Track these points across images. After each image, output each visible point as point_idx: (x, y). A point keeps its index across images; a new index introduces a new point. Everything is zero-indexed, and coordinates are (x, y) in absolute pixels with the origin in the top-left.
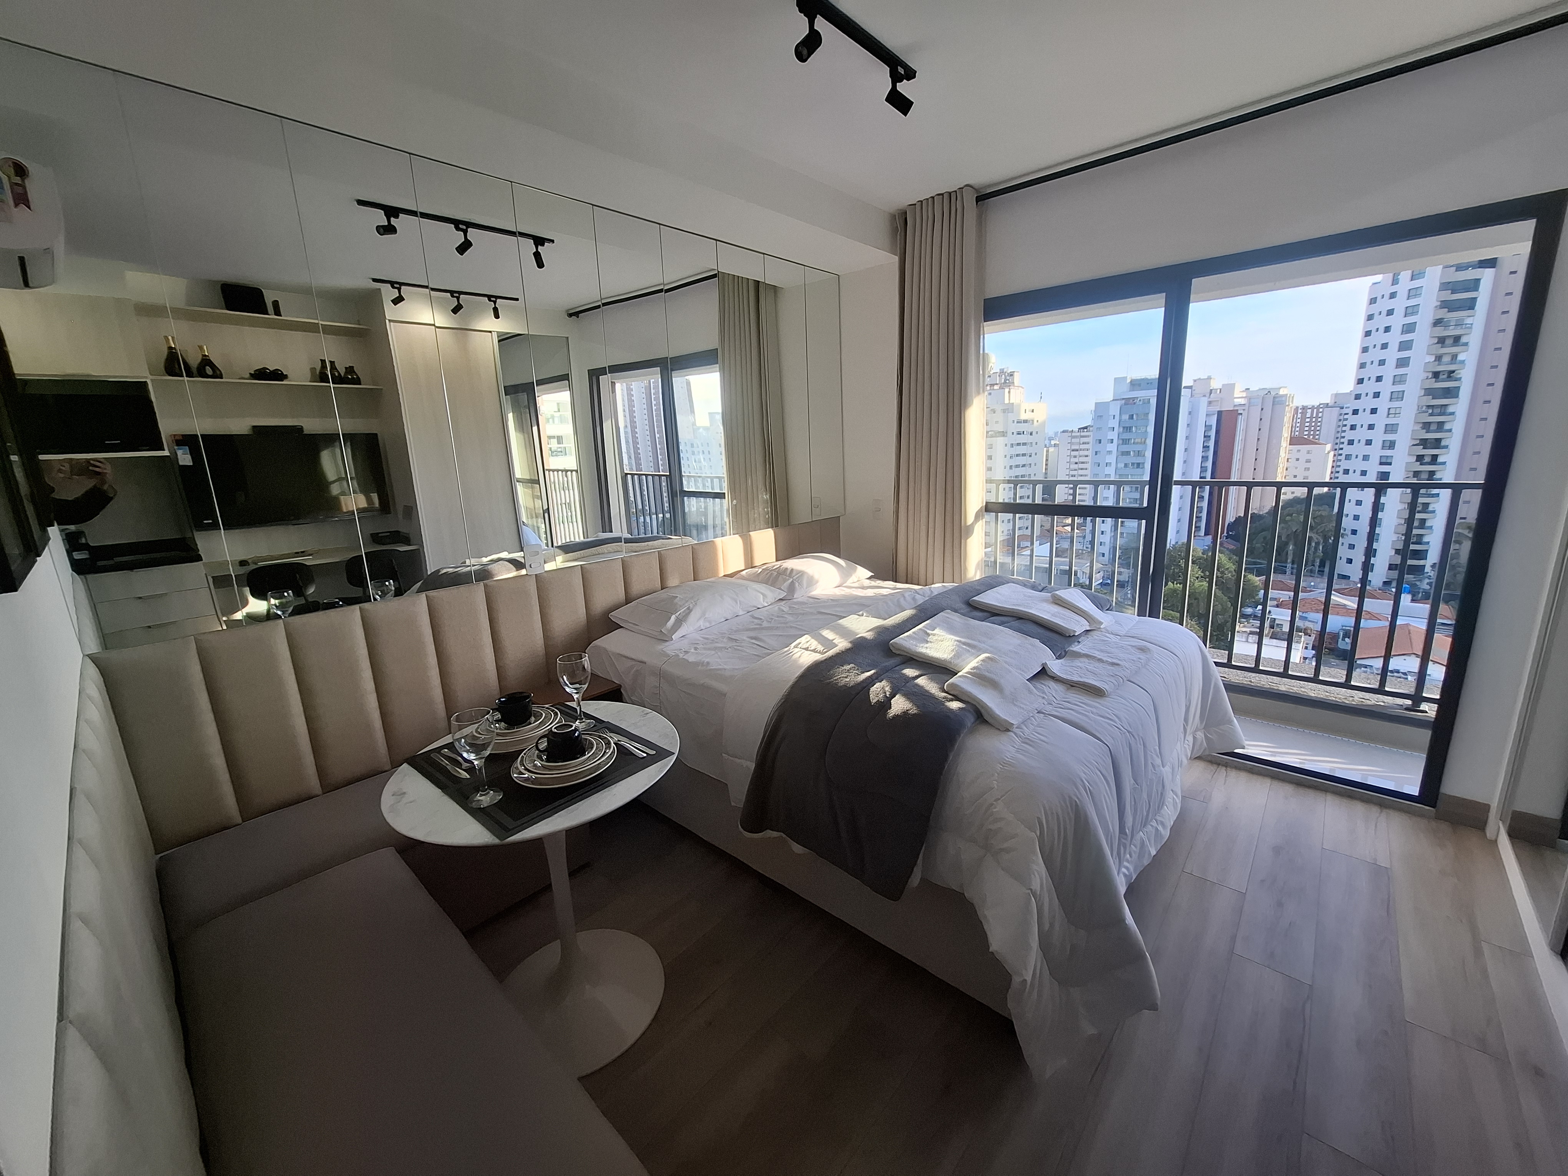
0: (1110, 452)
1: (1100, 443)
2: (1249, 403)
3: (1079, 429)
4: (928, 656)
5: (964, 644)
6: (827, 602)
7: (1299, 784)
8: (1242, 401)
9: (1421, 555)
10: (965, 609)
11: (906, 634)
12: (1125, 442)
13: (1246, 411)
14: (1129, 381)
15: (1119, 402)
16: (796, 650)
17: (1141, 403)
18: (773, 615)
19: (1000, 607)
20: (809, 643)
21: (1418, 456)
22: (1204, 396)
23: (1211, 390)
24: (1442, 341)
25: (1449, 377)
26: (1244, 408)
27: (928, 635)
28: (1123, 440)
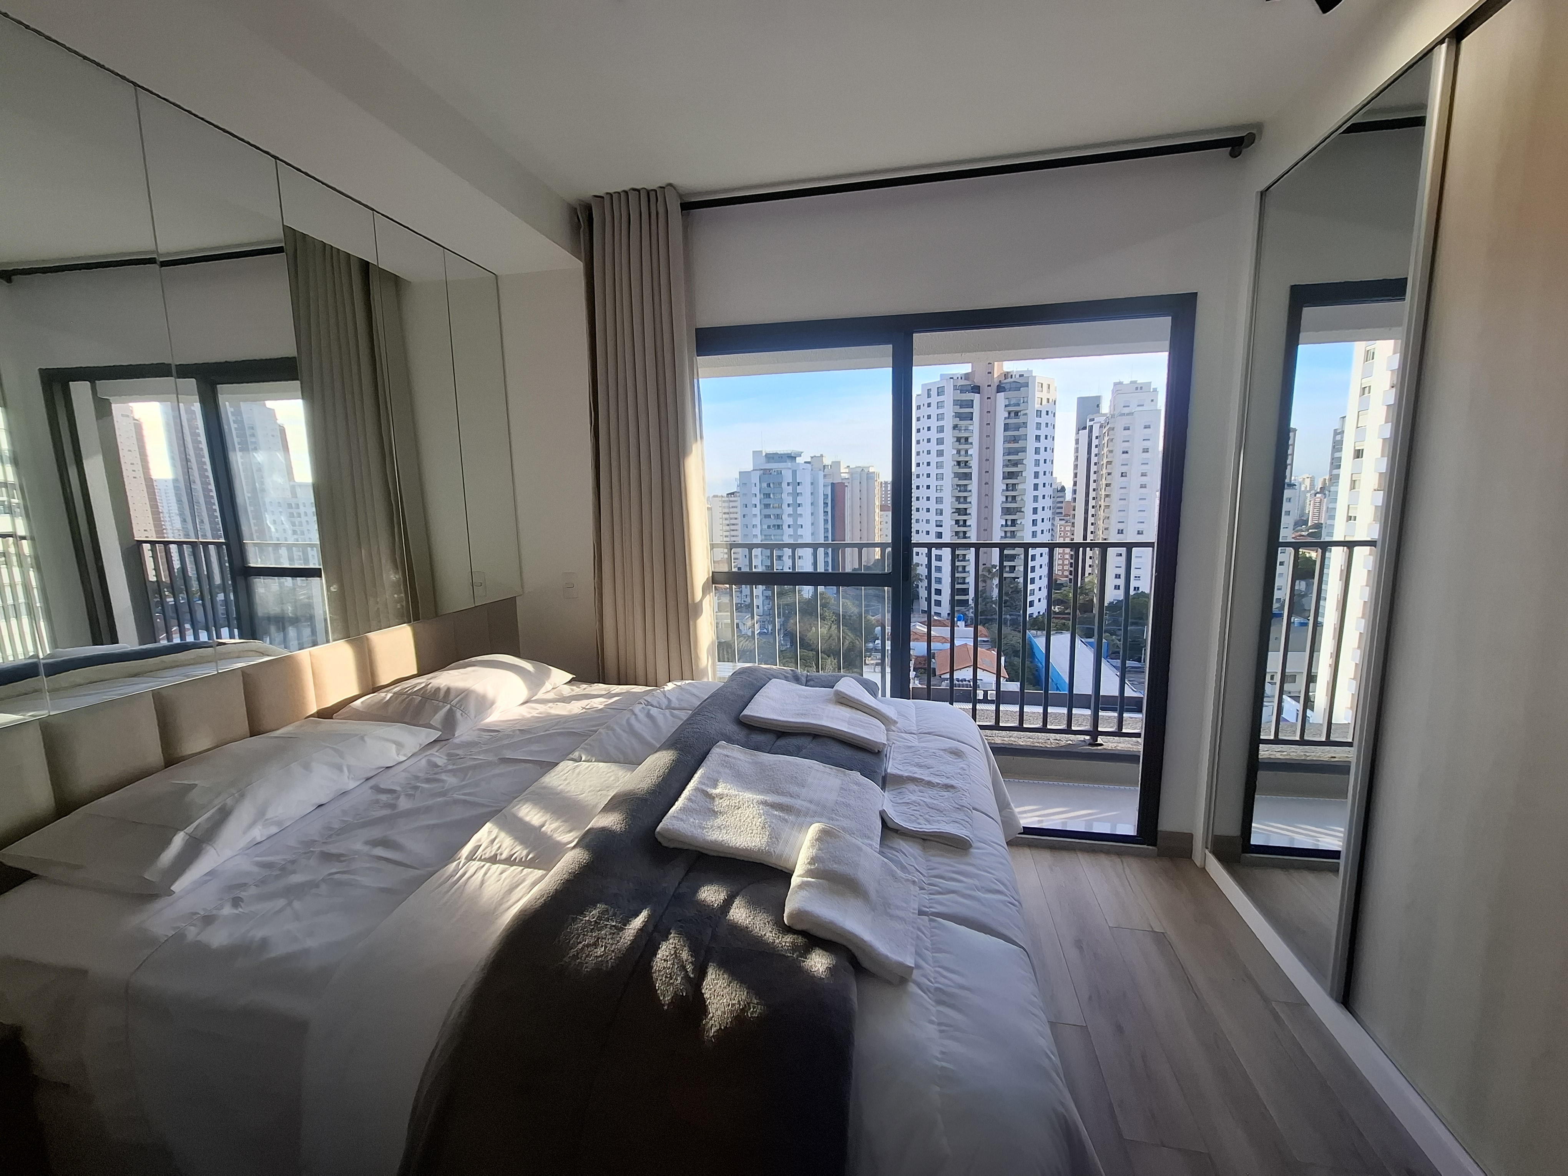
0: (755, 515)
1: (746, 507)
2: (852, 478)
3: (727, 494)
4: (729, 847)
5: (774, 806)
6: (513, 736)
7: (1052, 847)
8: (846, 476)
9: (965, 592)
10: (741, 734)
11: (679, 804)
12: (767, 506)
13: (850, 484)
14: (764, 454)
15: (758, 472)
16: (475, 865)
17: (775, 473)
18: (417, 778)
19: (783, 721)
20: (496, 846)
21: (956, 520)
22: (820, 470)
23: (824, 466)
24: (959, 440)
25: (965, 465)
26: (848, 481)
27: (712, 797)
28: (765, 505)
